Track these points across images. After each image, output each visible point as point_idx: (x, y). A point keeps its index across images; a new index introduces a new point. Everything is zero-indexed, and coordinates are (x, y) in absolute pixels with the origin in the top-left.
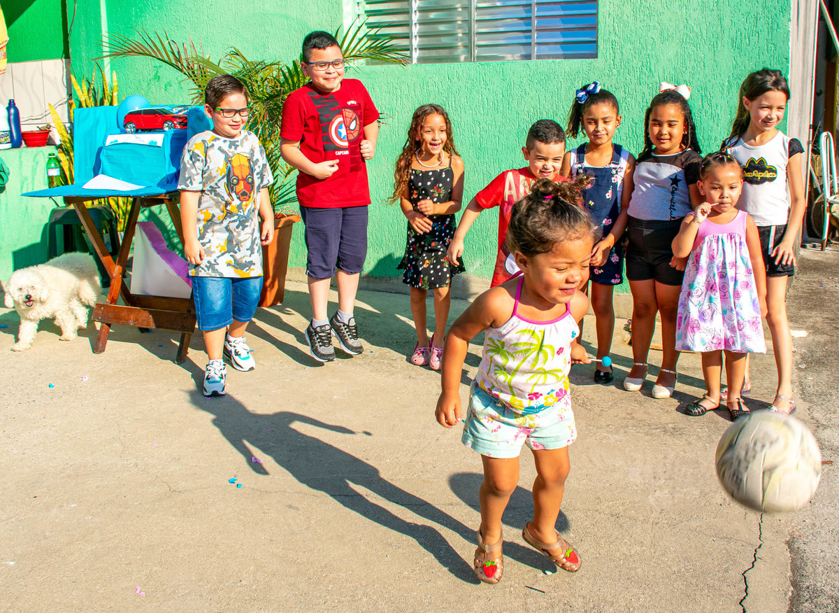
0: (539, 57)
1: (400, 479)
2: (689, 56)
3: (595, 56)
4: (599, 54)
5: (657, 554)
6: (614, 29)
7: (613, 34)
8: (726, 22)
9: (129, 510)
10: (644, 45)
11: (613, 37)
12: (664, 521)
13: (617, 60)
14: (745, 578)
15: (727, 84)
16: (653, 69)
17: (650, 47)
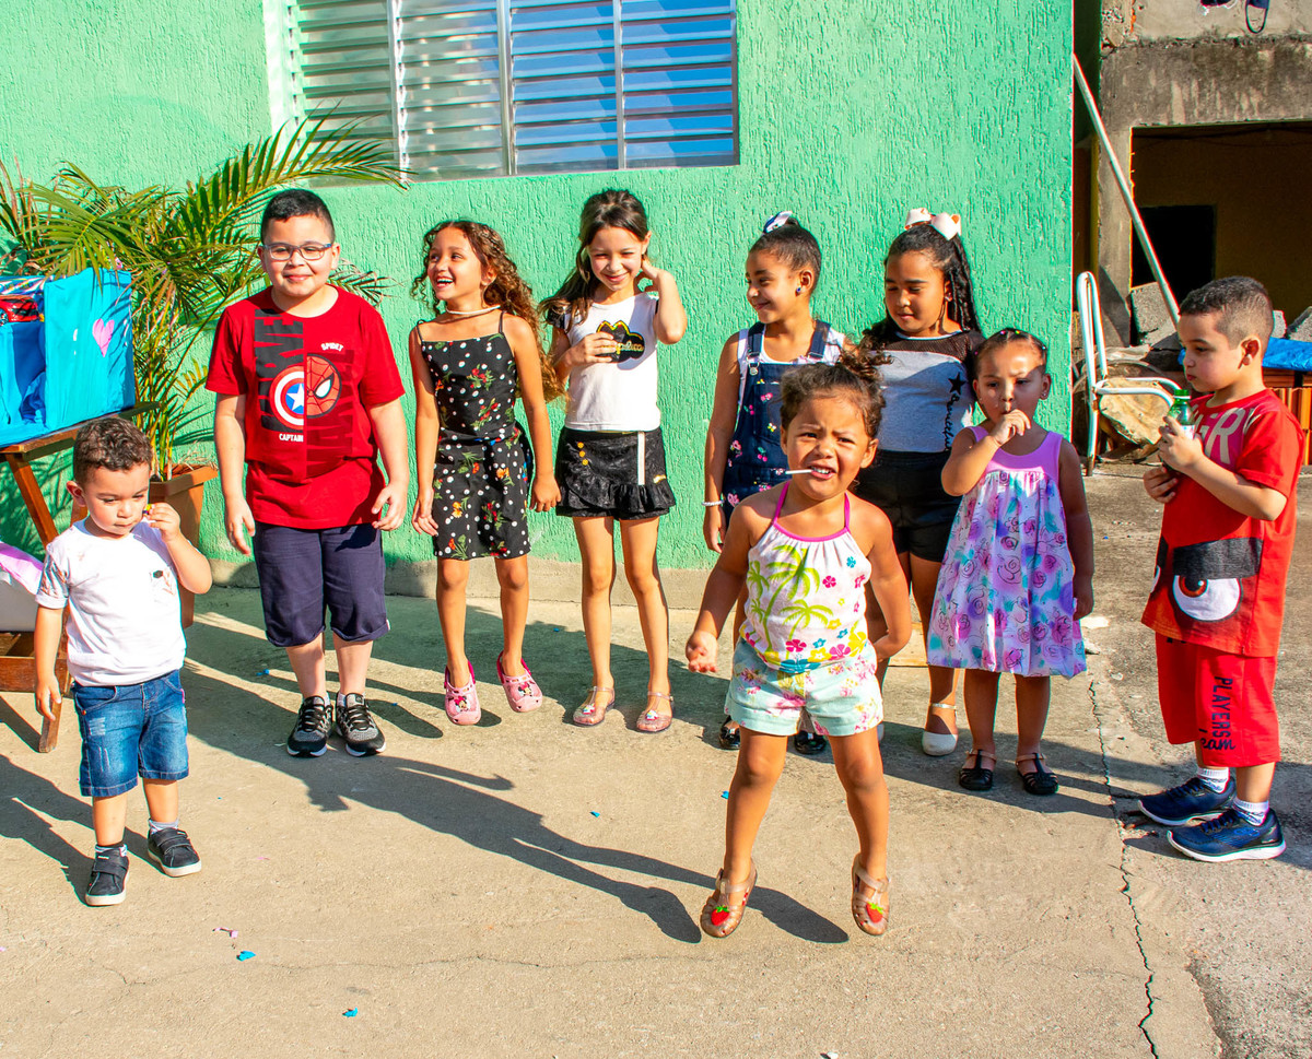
0: (631, 164)
1: (524, 924)
2: (900, 156)
3: (733, 159)
4: (743, 157)
5: (994, 1006)
6: (768, 113)
7: (766, 122)
8: (963, 97)
9: (65, 1025)
10: (821, 140)
11: (765, 127)
12: (986, 953)
13: (775, 167)
14: (1145, 1032)
15: (966, 203)
16: (838, 181)
17: (831, 144)
